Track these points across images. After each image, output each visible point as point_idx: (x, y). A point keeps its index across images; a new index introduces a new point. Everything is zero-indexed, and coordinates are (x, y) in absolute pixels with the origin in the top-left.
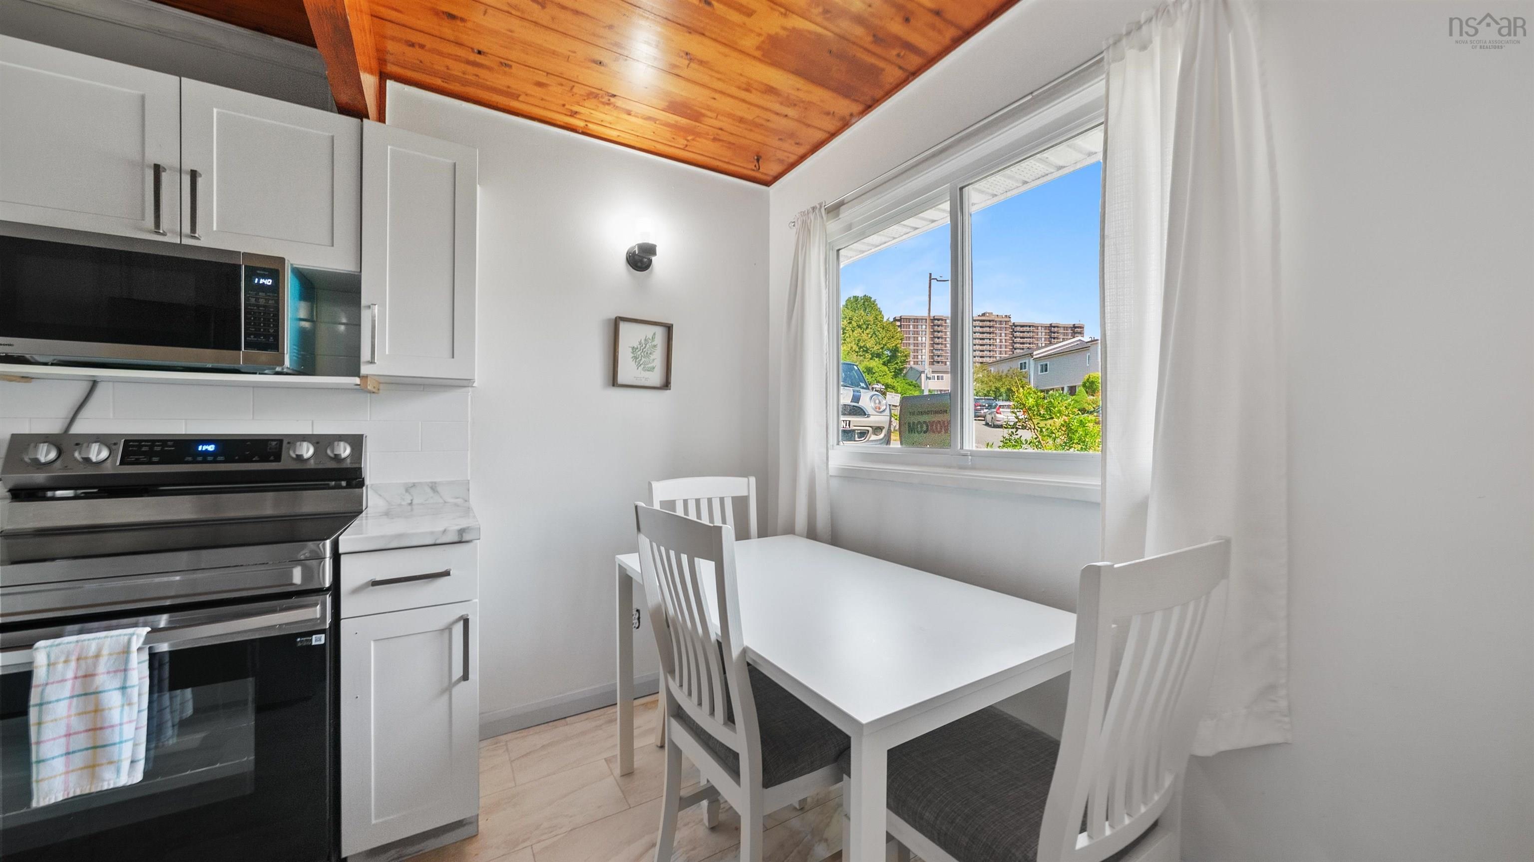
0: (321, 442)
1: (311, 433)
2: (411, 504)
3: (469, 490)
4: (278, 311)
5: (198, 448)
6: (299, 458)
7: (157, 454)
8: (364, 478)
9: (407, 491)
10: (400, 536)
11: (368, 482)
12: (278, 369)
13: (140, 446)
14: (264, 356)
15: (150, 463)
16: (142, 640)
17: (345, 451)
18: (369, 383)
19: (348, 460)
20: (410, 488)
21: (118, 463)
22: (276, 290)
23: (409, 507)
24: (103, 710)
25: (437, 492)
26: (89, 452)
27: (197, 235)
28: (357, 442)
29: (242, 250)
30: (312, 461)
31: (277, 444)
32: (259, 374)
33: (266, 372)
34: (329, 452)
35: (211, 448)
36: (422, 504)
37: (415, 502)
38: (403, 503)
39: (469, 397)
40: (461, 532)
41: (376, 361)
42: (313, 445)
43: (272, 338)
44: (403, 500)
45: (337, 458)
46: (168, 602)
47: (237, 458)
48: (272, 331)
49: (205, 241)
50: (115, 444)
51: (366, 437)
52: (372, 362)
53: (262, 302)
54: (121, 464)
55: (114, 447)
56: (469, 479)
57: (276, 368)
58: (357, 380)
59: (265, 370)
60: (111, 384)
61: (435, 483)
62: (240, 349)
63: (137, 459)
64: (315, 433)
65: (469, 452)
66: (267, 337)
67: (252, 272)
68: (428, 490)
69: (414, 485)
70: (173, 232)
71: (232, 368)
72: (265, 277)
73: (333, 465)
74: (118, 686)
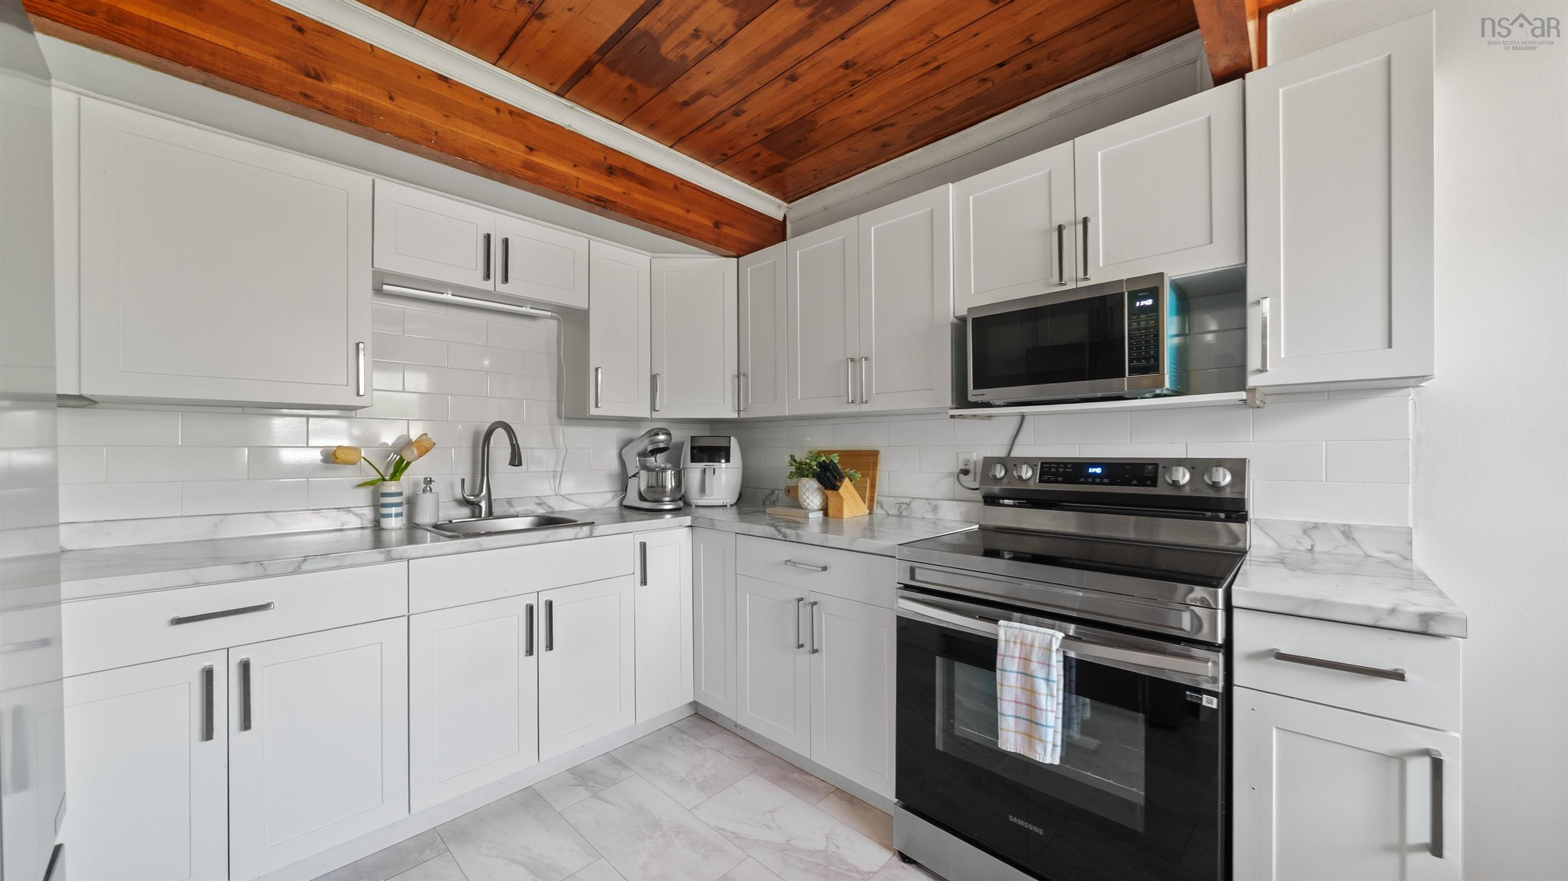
0: (1199, 467)
1: (1185, 457)
2: (1311, 550)
3: (1411, 543)
4: (1158, 331)
5: (1088, 470)
6: (1175, 484)
7: (1060, 474)
8: (1247, 512)
9: (1305, 532)
10: (1316, 602)
11: (1251, 516)
12: (1158, 391)
13: (1050, 468)
14: (1146, 379)
15: (1057, 482)
16: (1059, 643)
17: (1225, 478)
18: (1257, 397)
19: (1228, 490)
20: (1309, 529)
21: (1037, 481)
22: (1155, 309)
23: (1309, 555)
24: (1035, 692)
25: (1353, 539)
26: (1021, 473)
27: (1088, 277)
28: (1238, 468)
29: (1125, 277)
30: (1187, 488)
31: (1153, 468)
32: (1141, 398)
33: (1147, 395)
34: (1206, 478)
35: (1098, 470)
36: (1328, 553)
37: (1317, 548)
38: (1300, 548)
39: (1411, 403)
40: (1426, 618)
41: (1268, 369)
42: (1188, 470)
43: (1152, 360)
44: (1300, 543)
45: (1215, 486)
46: (1074, 614)
47: (1119, 481)
48: (1152, 353)
49: (1095, 279)
50: (1036, 465)
51: (1249, 461)
52: (1263, 370)
53: (1143, 324)
54: (1039, 482)
55: (1034, 468)
56: (1411, 526)
57: (1154, 391)
58: (1243, 395)
59: (1146, 394)
60: (1032, 417)
61: (1350, 526)
62: (1124, 376)
63: (1049, 478)
64: (1188, 457)
65: (1410, 486)
66: (1148, 359)
67: (1135, 296)
68: (1338, 535)
69: (1316, 526)
70: (1071, 280)
71: (1117, 395)
72: (1145, 298)
73: (1212, 494)
74: (1044, 677)
